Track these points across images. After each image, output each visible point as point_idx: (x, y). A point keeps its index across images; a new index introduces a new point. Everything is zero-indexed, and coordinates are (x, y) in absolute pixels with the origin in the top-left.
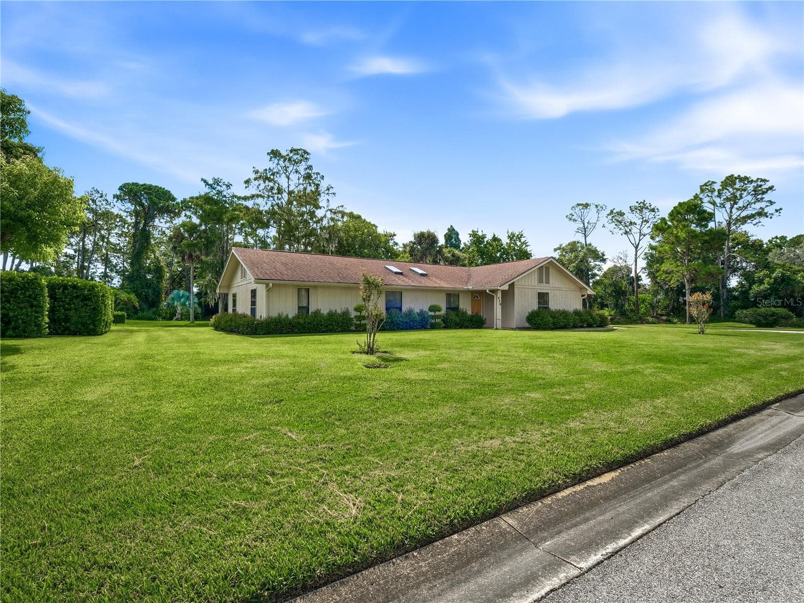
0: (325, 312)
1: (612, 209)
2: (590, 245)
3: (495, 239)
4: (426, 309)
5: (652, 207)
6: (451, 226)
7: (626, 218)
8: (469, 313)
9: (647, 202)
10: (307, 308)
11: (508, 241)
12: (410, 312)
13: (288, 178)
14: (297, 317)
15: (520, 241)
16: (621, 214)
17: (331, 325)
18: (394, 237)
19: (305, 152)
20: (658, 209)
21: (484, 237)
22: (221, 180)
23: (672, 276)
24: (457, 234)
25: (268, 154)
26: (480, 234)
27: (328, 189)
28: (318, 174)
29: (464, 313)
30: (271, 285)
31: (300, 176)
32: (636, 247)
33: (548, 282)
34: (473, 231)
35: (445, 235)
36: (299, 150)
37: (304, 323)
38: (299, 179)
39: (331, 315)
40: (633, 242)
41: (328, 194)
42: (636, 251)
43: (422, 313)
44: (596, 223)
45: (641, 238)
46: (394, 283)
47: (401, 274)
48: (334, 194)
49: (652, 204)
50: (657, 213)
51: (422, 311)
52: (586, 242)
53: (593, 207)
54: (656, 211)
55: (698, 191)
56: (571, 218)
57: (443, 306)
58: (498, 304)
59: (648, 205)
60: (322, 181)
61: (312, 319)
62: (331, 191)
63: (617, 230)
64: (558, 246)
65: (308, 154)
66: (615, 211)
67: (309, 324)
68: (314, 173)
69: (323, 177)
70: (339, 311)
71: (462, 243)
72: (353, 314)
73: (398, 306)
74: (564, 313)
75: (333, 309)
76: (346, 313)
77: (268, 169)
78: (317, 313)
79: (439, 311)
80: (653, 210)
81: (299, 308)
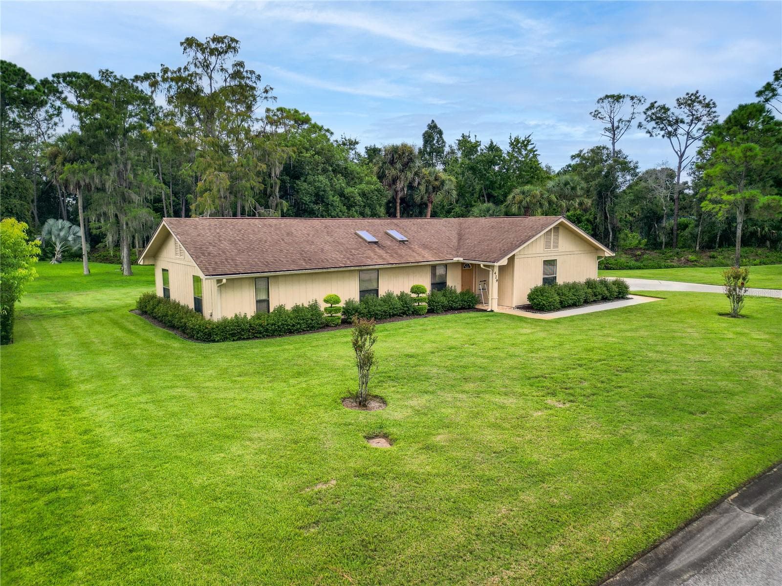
0: (289, 307)
1: (653, 101)
2: (620, 152)
3: (492, 148)
4: (407, 291)
5: (707, 101)
6: (433, 121)
7: (671, 115)
8: (459, 290)
9: (701, 94)
10: (267, 301)
11: (510, 149)
12: (389, 296)
13: (211, 78)
14: (258, 316)
15: (526, 150)
16: (665, 109)
17: (298, 323)
18: (356, 146)
19: (233, 40)
20: (714, 104)
21: (478, 144)
22: (112, 73)
23: (721, 207)
24: (440, 133)
25: (182, 44)
26: (473, 140)
27: (266, 91)
28: (252, 72)
29: (452, 292)
30: (224, 281)
31: (227, 76)
32: (681, 157)
33: (556, 246)
34: (463, 136)
35: (424, 135)
36: (225, 37)
37: (268, 325)
38: (225, 80)
39: (297, 309)
40: (677, 149)
41: (266, 98)
42: (680, 163)
43: (402, 297)
44: (629, 121)
45: (689, 142)
46: (369, 262)
47: (376, 243)
48: (275, 98)
49: (706, 97)
50: (713, 110)
51: (402, 294)
52: (614, 149)
53: (627, 100)
54: (712, 106)
55: (771, 79)
56: (596, 115)
57: (428, 288)
58: (495, 280)
59: (701, 98)
60: (258, 82)
61: (276, 319)
62: (270, 95)
63: (658, 131)
64: (577, 153)
65: (237, 42)
66: (656, 105)
67: (272, 325)
68: (247, 72)
69: (259, 77)
70: (306, 305)
71: (447, 145)
72: (323, 306)
73: (375, 287)
74: (573, 287)
75: (299, 303)
76: (314, 307)
77: (183, 67)
78: (280, 309)
79: (424, 293)
80: (707, 105)
81: (258, 302)
